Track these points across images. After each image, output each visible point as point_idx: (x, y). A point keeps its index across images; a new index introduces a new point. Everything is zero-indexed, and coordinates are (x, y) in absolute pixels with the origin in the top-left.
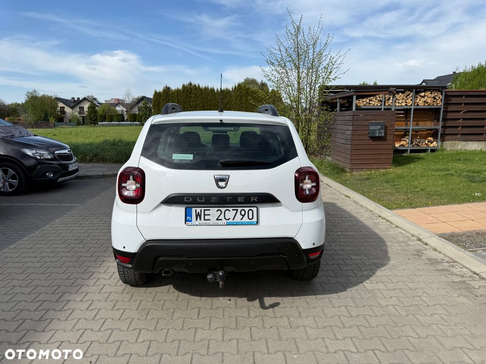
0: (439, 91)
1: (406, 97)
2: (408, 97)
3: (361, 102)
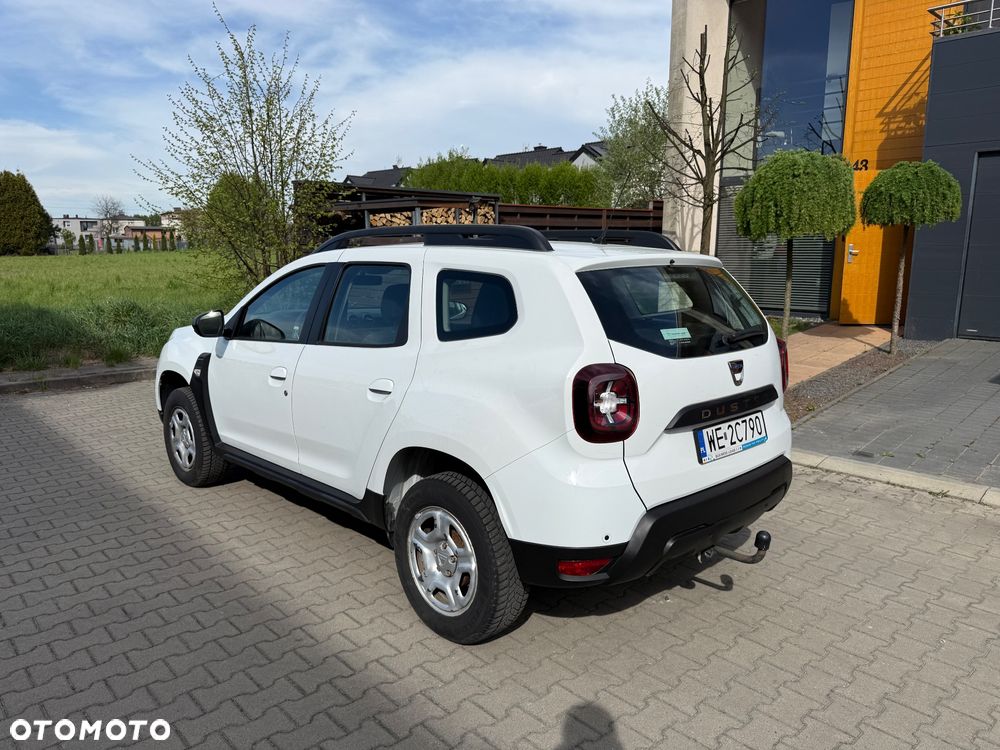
0: (490, 205)
1: (446, 212)
2: (449, 212)
3: (377, 218)
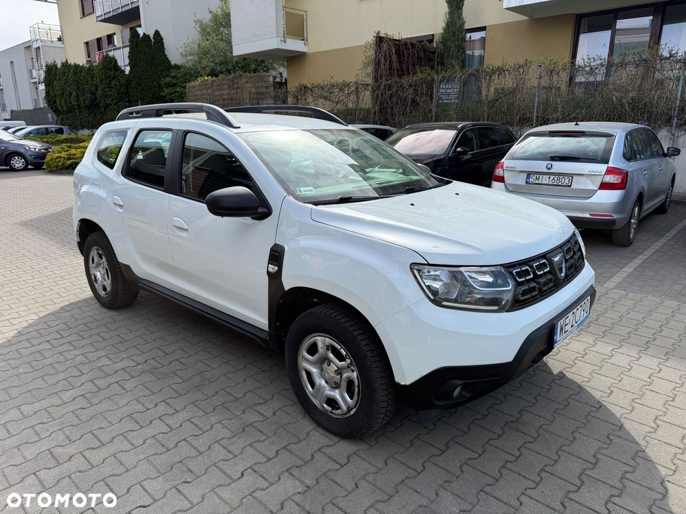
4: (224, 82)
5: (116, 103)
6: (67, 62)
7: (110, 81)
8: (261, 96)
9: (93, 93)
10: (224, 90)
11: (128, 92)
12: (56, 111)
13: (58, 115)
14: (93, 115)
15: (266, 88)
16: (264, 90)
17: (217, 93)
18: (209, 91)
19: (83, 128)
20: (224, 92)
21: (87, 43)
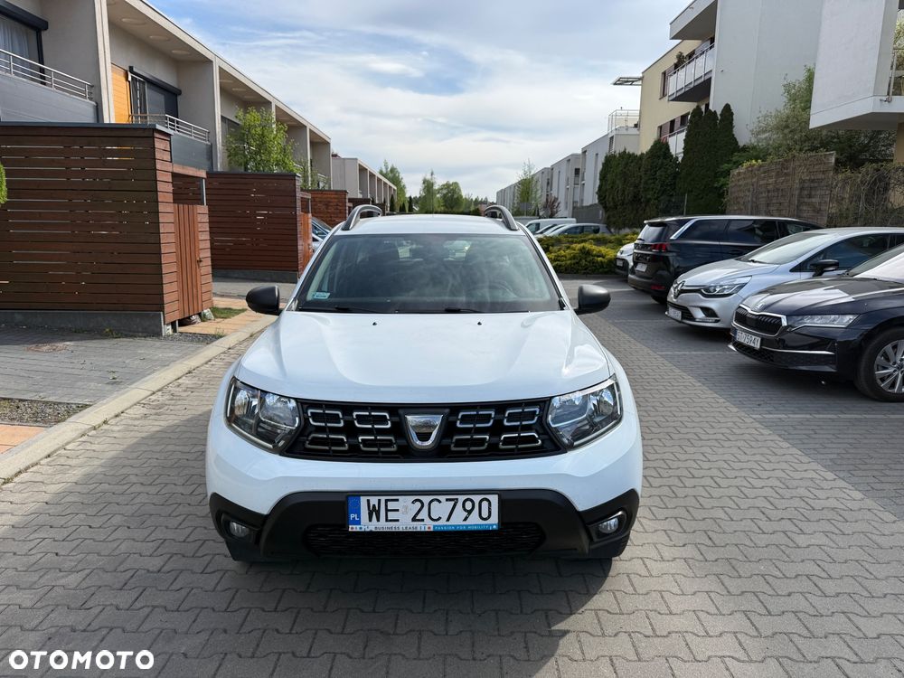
4: (773, 167)
5: (658, 197)
6: (625, 152)
7: (656, 172)
8: (816, 185)
9: (636, 187)
10: (771, 177)
11: (675, 183)
12: (605, 208)
13: (606, 212)
14: (635, 212)
15: (823, 172)
16: (821, 176)
17: (762, 182)
18: (754, 180)
19: (624, 226)
20: (771, 181)
21: (661, 127)
